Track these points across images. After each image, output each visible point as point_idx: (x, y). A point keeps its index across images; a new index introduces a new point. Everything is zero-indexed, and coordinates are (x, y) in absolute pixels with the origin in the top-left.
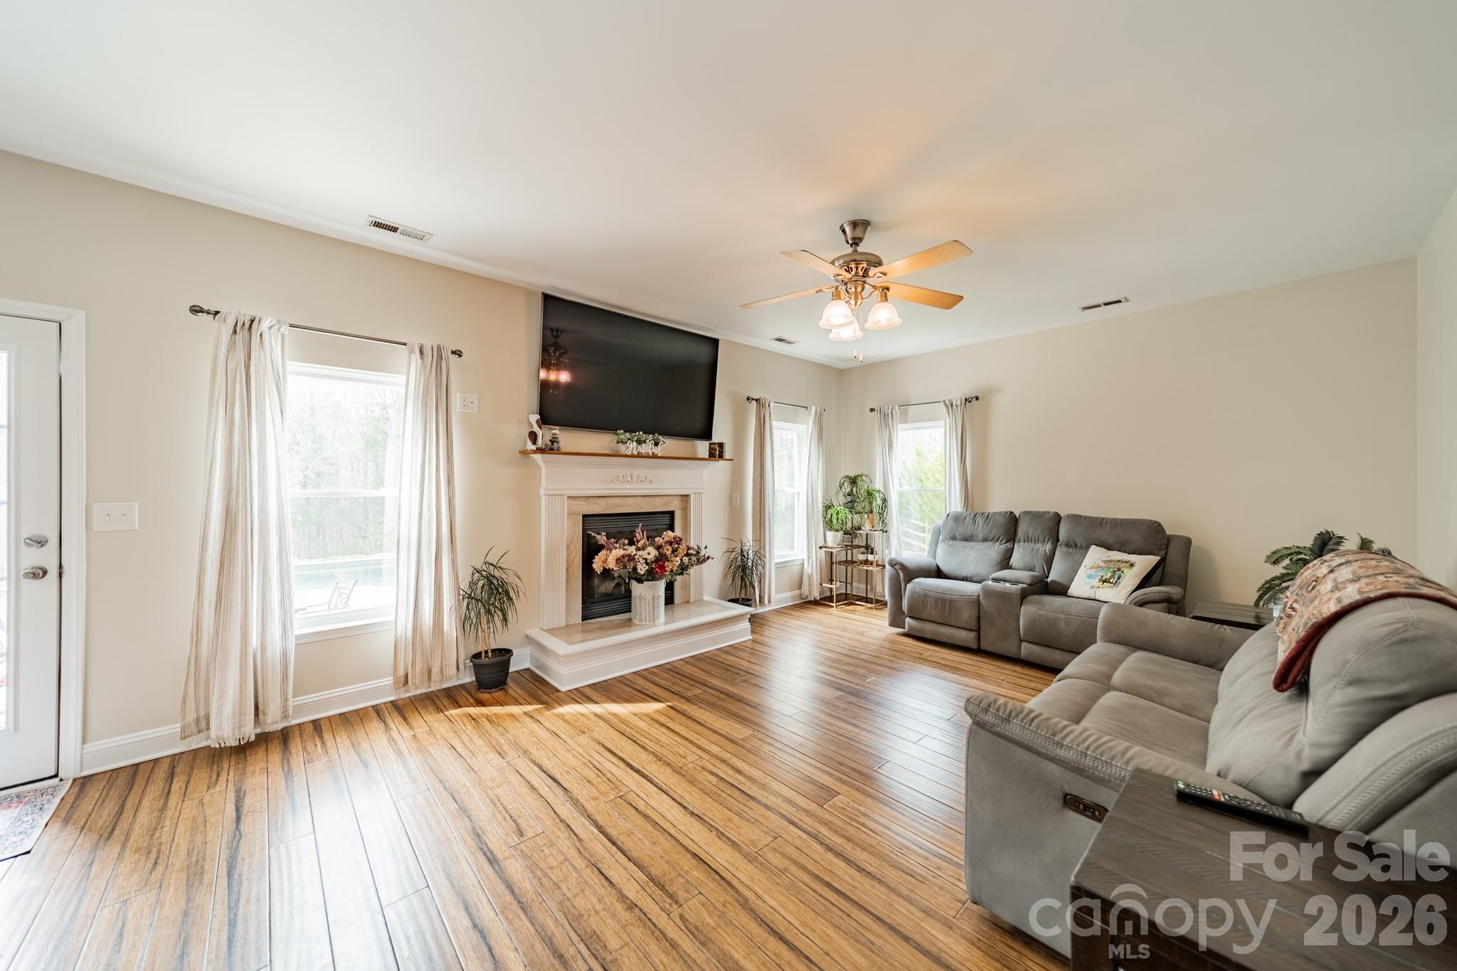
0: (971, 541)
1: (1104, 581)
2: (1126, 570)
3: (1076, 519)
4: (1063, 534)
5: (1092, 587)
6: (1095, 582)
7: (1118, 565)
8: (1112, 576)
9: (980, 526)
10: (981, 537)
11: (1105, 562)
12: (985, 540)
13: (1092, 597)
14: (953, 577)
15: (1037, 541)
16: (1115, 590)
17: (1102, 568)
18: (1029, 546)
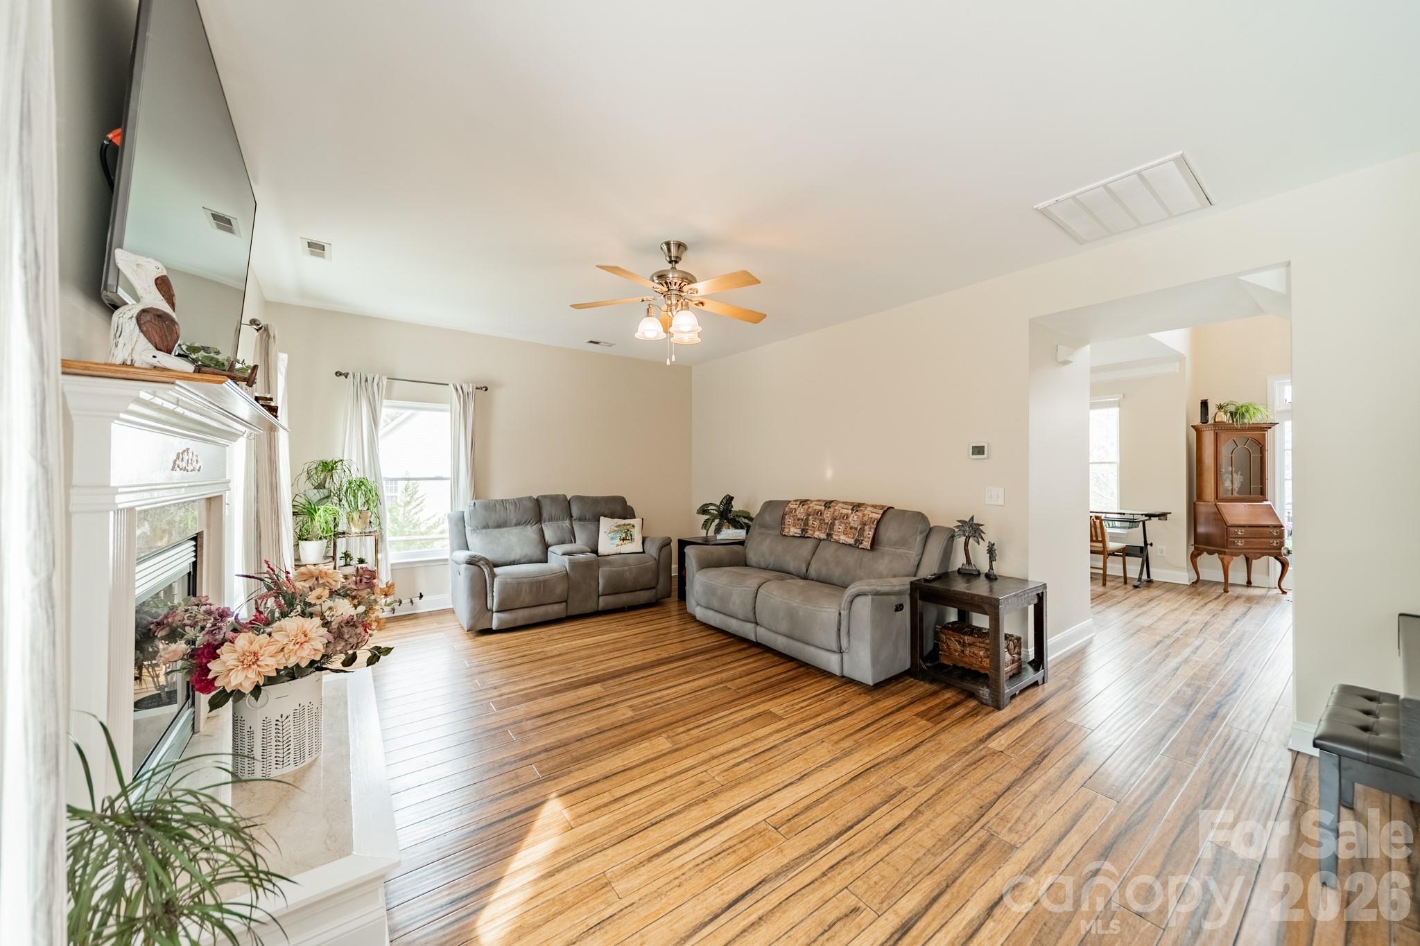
0: (504, 527)
1: (623, 540)
2: (632, 530)
3: (581, 499)
4: (575, 511)
5: (618, 545)
6: (617, 541)
7: (625, 527)
8: (626, 535)
9: (512, 511)
10: (514, 521)
11: (617, 527)
12: (518, 524)
13: (619, 552)
14: (500, 563)
15: (558, 519)
16: (634, 544)
17: (618, 531)
18: (554, 524)
